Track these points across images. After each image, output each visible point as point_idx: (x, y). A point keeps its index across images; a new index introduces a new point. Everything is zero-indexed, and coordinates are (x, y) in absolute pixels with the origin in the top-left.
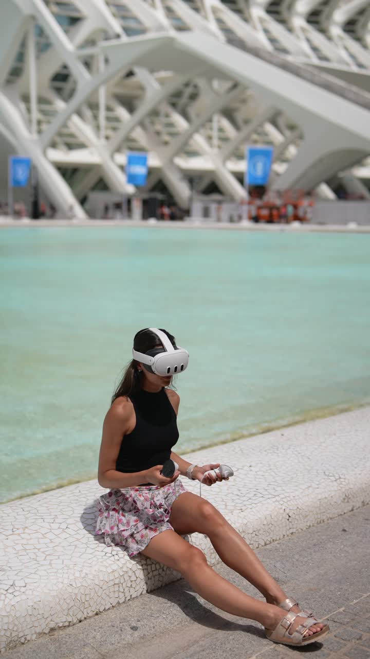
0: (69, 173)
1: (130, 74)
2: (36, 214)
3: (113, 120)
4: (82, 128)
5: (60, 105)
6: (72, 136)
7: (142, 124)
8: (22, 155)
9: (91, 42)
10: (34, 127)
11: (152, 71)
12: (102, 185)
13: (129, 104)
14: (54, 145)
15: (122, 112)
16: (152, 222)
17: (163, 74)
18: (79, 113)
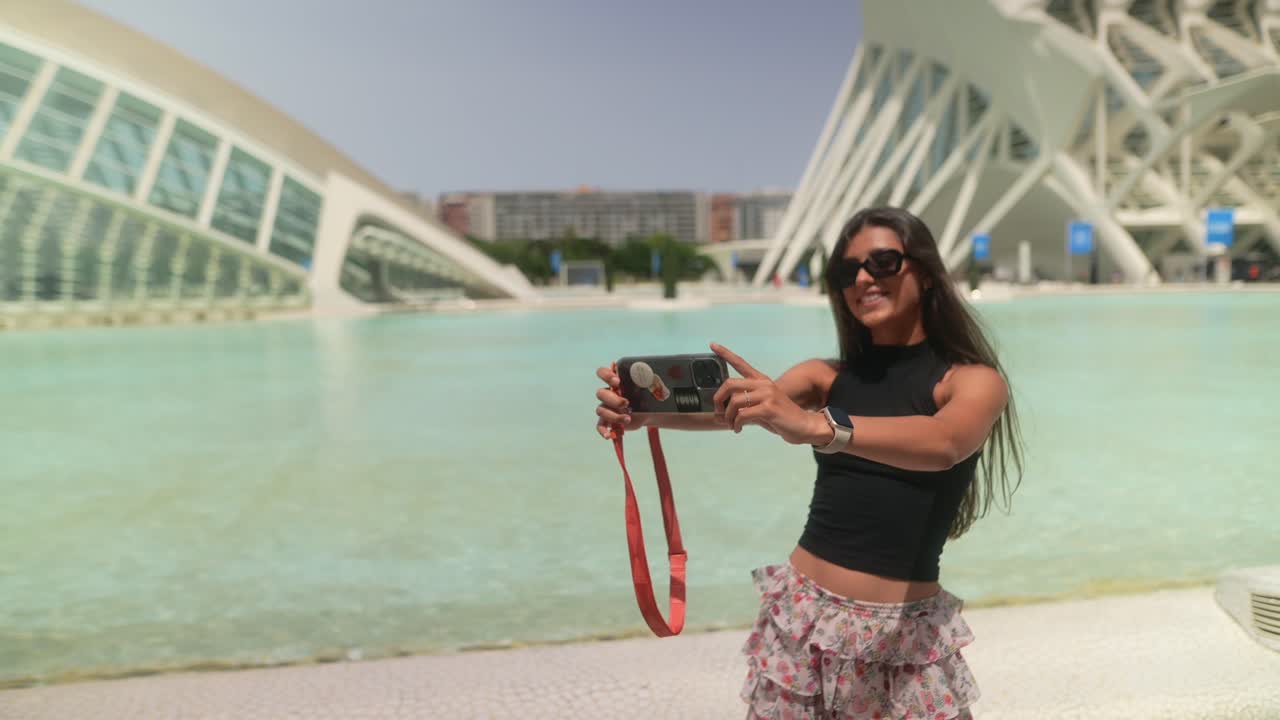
0: (1143, 237)
1: (1223, 122)
2: (1094, 278)
3: (1200, 174)
4: (1161, 185)
5: (1132, 163)
6: (1146, 195)
7: (1238, 173)
8: (1085, 219)
9: (1174, 92)
10: (1102, 189)
11: (1253, 115)
12: (1182, 246)
13: (1223, 153)
14: (1124, 206)
15: (1213, 165)
16: (1238, 285)
17: (1269, 117)
18: (1156, 168)
